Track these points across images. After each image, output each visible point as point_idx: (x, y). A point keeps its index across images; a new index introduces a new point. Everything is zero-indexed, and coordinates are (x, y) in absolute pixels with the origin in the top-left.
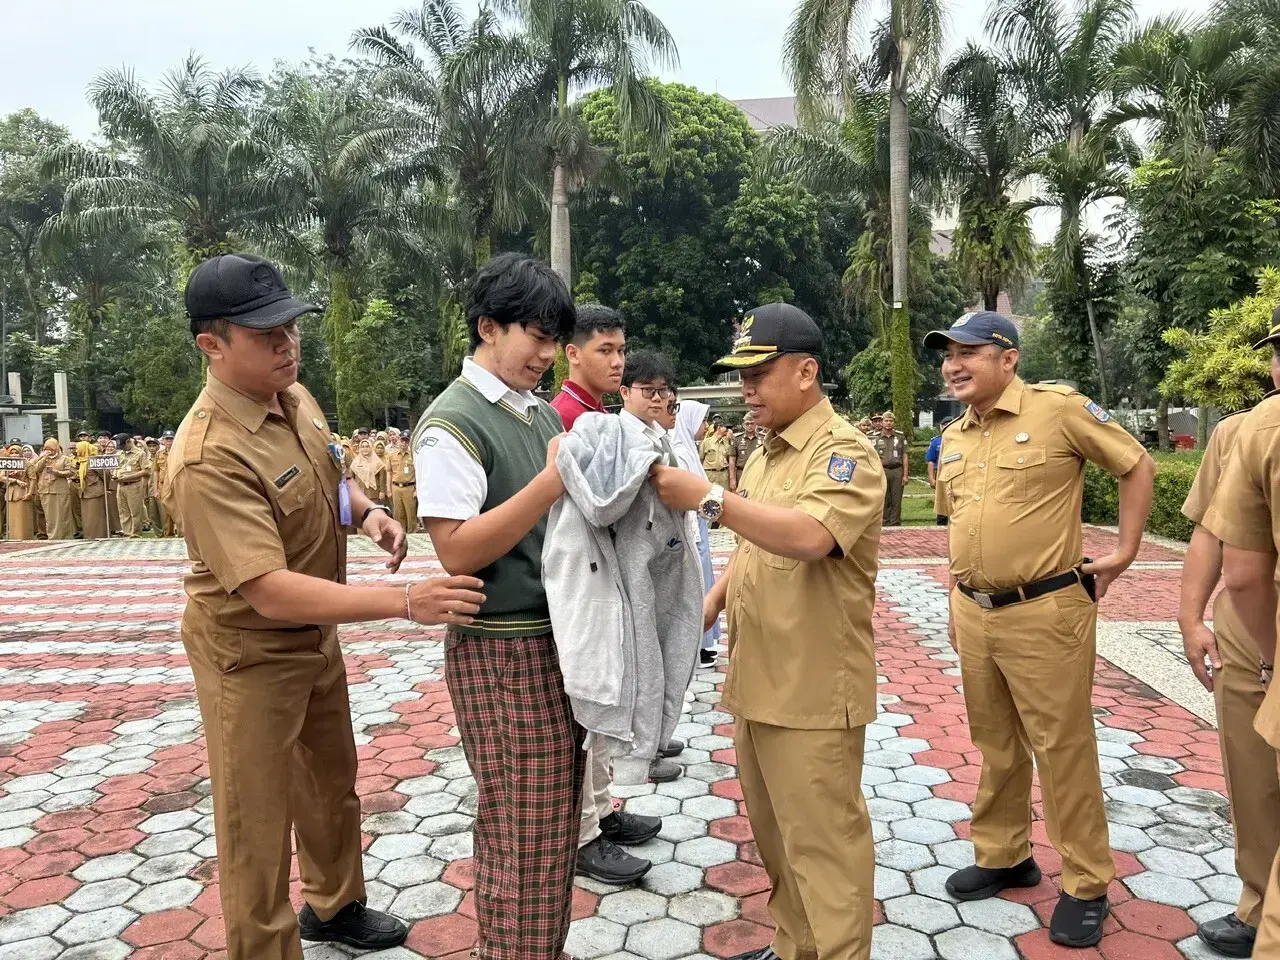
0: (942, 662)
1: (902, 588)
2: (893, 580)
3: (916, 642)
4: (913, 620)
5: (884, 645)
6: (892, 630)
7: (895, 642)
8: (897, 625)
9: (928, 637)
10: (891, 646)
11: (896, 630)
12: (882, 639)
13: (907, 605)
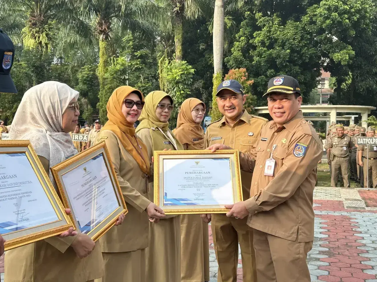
0: (366, 266)
1: (368, 223)
2: (365, 219)
3: (358, 254)
4: (364, 242)
5: (339, 254)
6: (349, 246)
7: (347, 253)
8: (354, 244)
9: (367, 252)
10: (343, 255)
11: (351, 246)
12: (339, 251)
13: (366, 233)
